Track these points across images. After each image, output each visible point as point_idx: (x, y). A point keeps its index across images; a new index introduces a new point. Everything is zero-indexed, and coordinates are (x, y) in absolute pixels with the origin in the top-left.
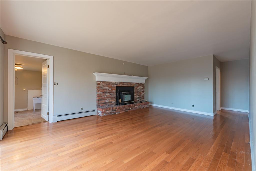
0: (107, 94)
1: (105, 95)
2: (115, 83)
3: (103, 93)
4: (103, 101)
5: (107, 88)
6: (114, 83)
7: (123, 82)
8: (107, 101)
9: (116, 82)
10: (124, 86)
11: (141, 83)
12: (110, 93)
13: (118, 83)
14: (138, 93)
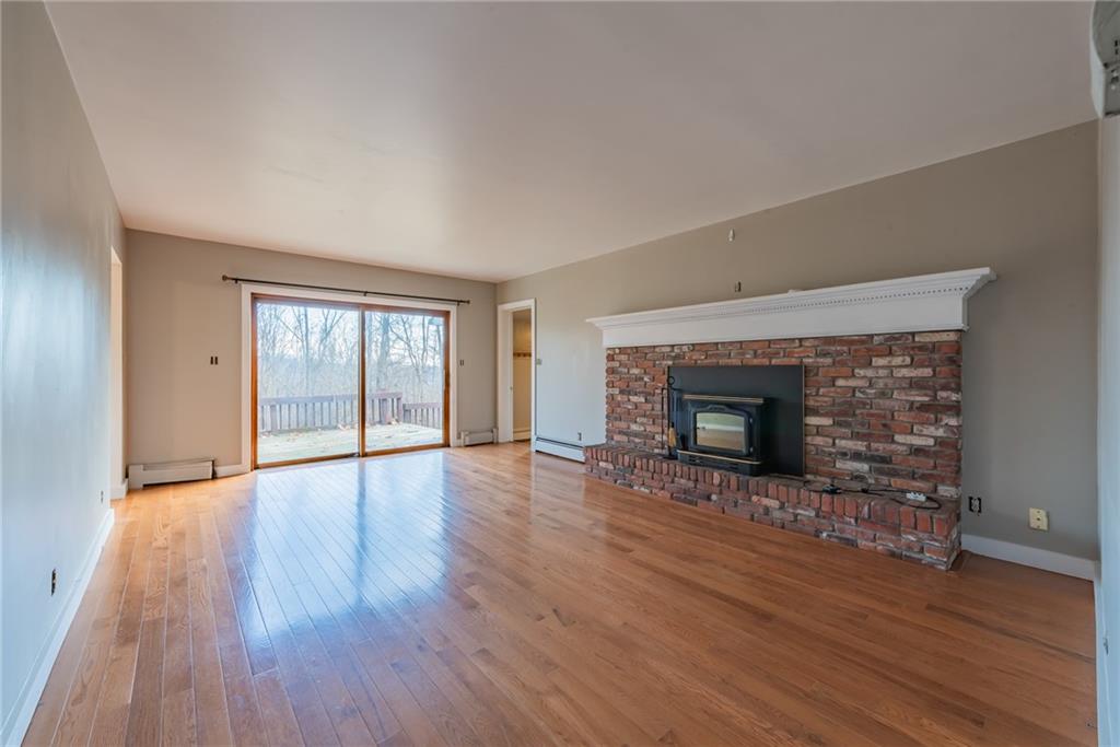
0: (634, 399)
1: (629, 400)
2: (668, 349)
3: (622, 392)
4: (623, 425)
5: (635, 371)
6: (664, 350)
7: (717, 344)
8: (634, 427)
9: (673, 346)
10: (723, 362)
11: (892, 338)
12: (648, 395)
13: (685, 349)
14: (845, 414)
